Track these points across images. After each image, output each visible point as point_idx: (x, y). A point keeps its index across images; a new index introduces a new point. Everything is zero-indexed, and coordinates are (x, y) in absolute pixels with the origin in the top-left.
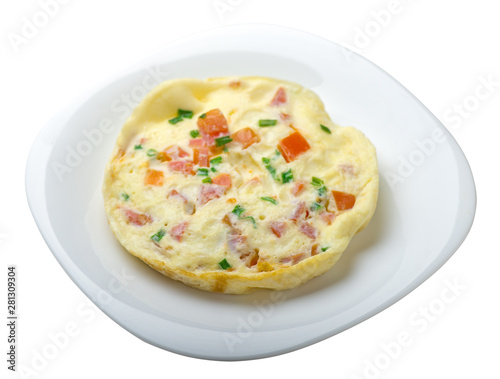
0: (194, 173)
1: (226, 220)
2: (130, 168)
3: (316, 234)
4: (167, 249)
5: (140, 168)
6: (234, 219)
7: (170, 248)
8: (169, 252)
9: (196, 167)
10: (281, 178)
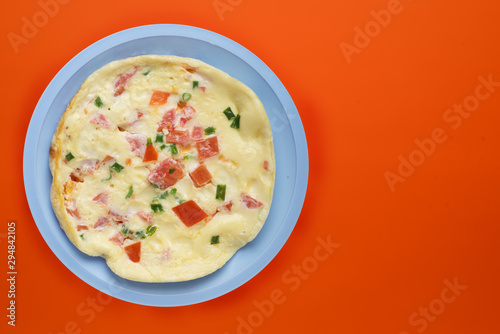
0: (160, 130)
1: (108, 158)
3: (99, 228)
6: (109, 164)
9: (166, 132)
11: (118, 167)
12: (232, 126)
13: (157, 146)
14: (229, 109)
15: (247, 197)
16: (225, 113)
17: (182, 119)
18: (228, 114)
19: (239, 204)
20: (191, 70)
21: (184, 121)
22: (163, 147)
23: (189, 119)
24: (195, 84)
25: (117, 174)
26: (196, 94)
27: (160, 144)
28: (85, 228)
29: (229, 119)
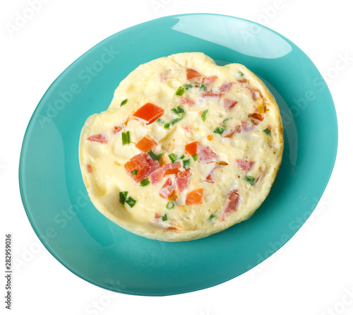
0: (188, 170)
1: (230, 136)
2: (185, 219)
3: (228, 83)
4: (261, 171)
5: (185, 211)
6: (227, 132)
7: (260, 168)
8: (264, 169)
9: (182, 169)
10: (181, 114)
11: (219, 131)
12: (126, 193)
13: (188, 156)
14: (132, 206)
15: (102, 142)
16: (135, 201)
17: (171, 184)
18: (132, 202)
19: (108, 134)
20: (171, 229)
21: (168, 183)
22: (182, 157)
23: (165, 186)
24: (165, 218)
25: (218, 126)
26: (164, 211)
27: (186, 159)
28: (241, 81)
29: (130, 198)
